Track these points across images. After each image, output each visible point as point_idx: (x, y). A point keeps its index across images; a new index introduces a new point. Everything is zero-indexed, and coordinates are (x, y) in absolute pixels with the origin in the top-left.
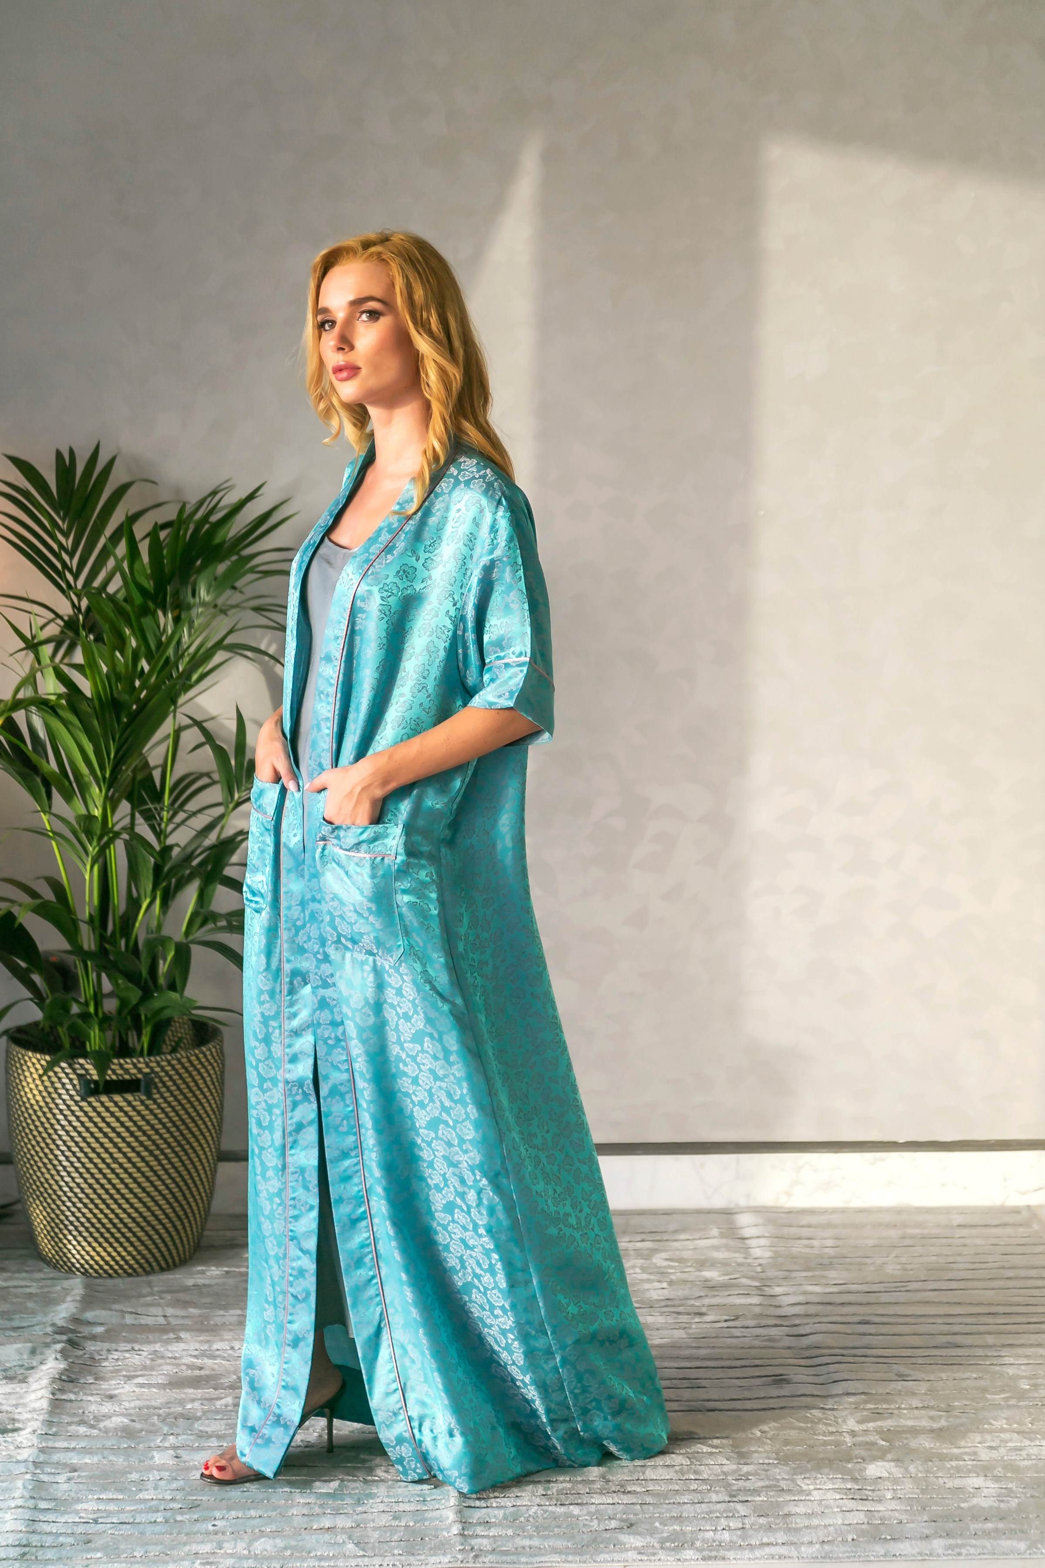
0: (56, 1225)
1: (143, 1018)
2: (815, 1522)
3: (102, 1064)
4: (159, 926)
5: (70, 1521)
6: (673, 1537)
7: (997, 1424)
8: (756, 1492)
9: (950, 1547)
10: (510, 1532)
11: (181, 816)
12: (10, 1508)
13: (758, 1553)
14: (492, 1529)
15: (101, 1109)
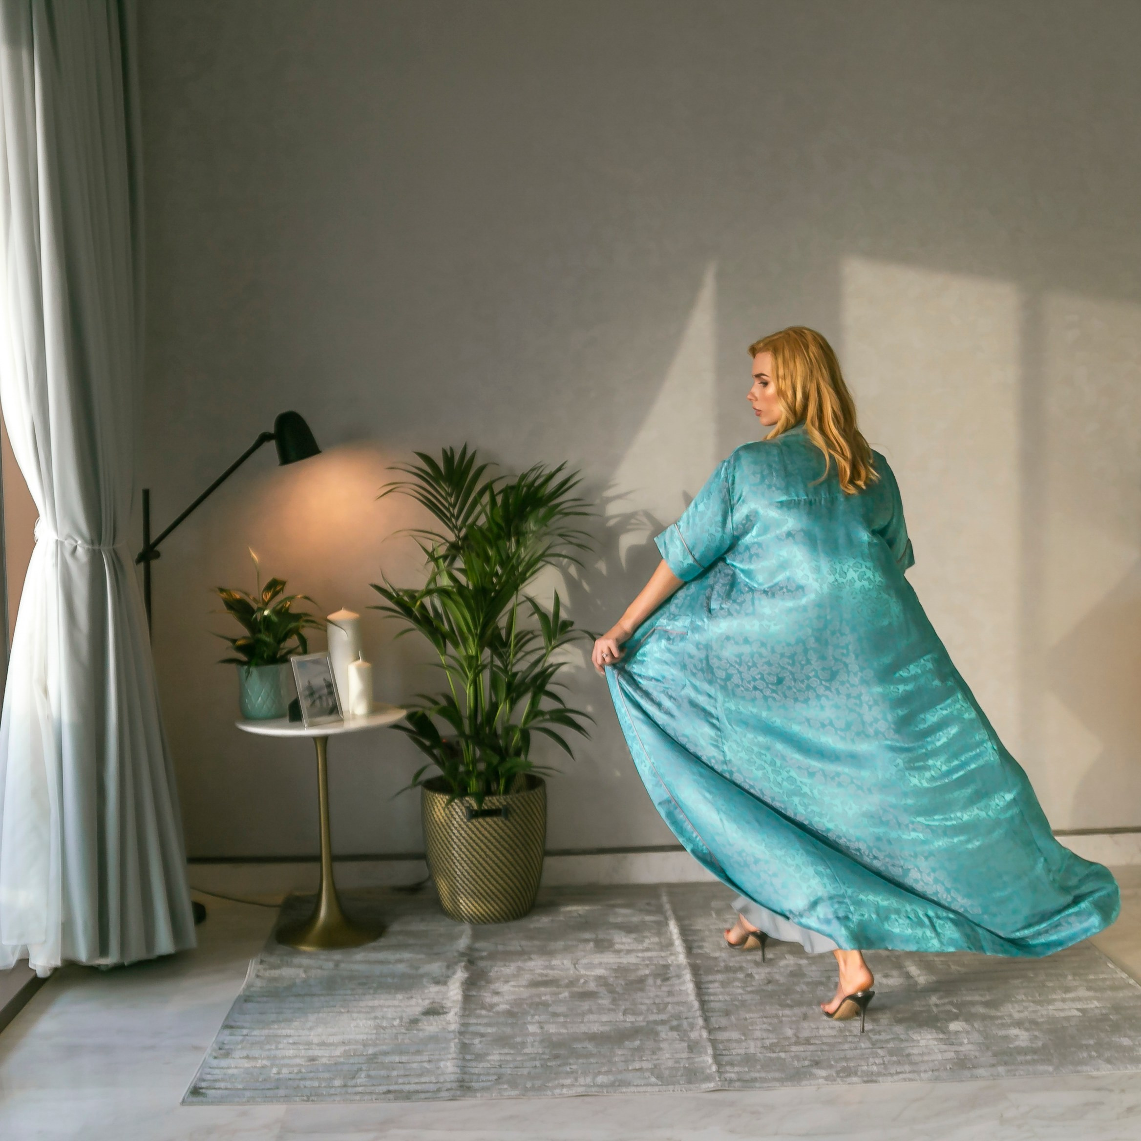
0: (454, 894)
1: (500, 773)
2: (926, 1058)
3: (480, 800)
4: (508, 720)
5: (485, 1066)
6: (844, 1069)
7: (1019, 997)
8: (887, 1041)
9: (1008, 1071)
10: (746, 1069)
11: (520, 654)
12: (449, 1059)
13: (896, 1078)
14: (735, 1068)
15: (479, 827)
